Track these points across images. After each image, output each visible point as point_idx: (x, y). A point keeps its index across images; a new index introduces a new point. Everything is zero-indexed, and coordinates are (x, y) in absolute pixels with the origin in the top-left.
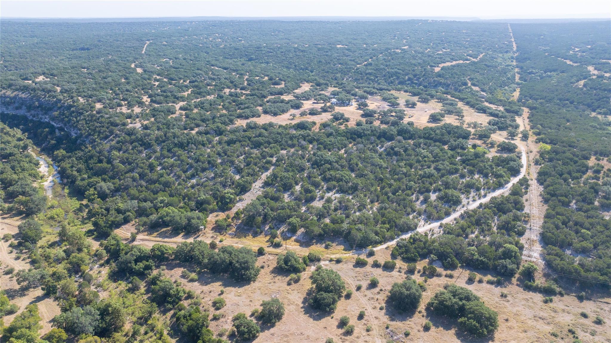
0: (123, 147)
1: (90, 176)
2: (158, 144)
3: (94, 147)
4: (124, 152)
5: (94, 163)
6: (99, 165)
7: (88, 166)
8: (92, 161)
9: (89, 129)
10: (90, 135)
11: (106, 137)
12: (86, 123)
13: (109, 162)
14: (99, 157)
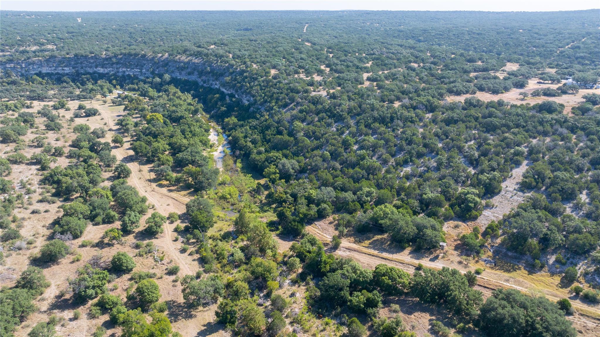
0: (308, 117)
1: (268, 149)
2: (351, 117)
3: (271, 116)
4: (308, 124)
5: (272, 134)
6: (279, 137)
7: (264, 138)
8: (269, 132)
9: (265, 96)
10: (266, 102)
11: (285, 106)
12: (261, 89)
13: (291, 134)
14: (277, 128)
